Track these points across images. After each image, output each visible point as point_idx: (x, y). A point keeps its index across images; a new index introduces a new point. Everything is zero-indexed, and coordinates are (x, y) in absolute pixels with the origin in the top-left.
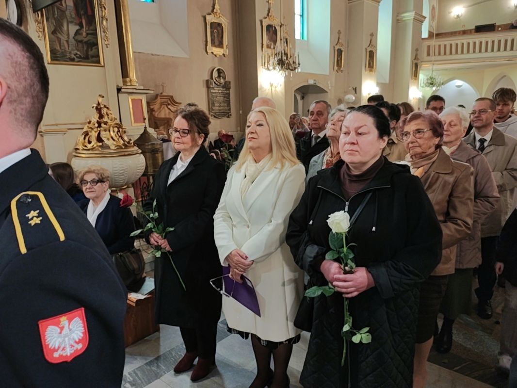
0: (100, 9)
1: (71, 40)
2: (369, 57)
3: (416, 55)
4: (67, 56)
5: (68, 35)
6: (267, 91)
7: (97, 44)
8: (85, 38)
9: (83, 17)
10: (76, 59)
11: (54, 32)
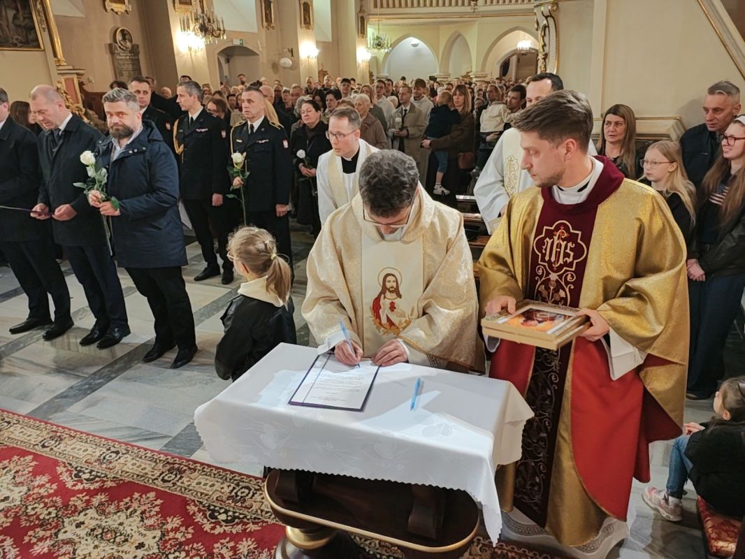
1: (11, 25)
2: (304, 10)
3: (361, 7)
4: (10, 42)
5: (7, 20)
6: (186, 56)
7: (35, 29)
8: (23, 22)
10: (19, 45)
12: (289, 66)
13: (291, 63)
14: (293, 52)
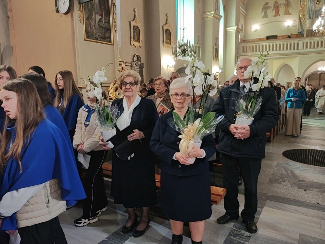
0: (112, 6)
1: (97, 25)
2: (216, 51)
3: (238, 52)
4: (94, 36)
5: (95, 21)
7: (110, 30)
8: (104, 24)
9: (103, 11)
10: (99, 39)
11: (87, 19)
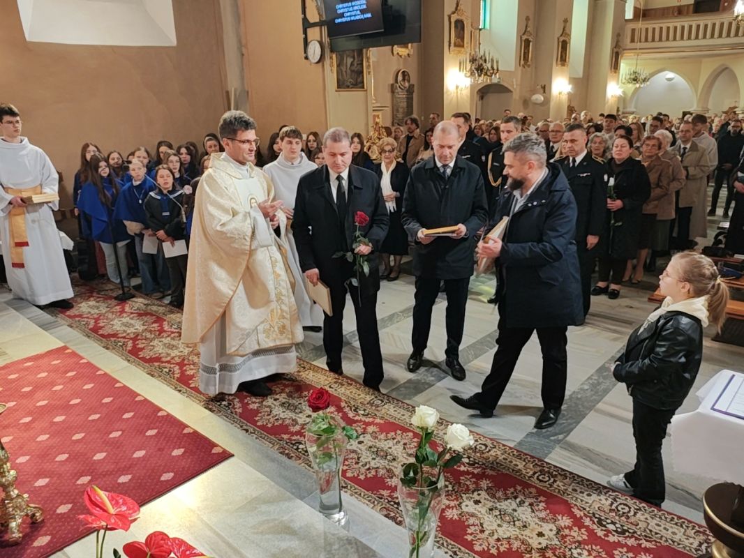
2: (562, 48)
3: (618, 42)
4: (345, 84)
5: (347, 66)
6: (453, 94)
7: (363, 72)
8: (356, 67)
10: (351, 86)
12: (541, 102)
13: (542, 98)
14: (545, 89)
